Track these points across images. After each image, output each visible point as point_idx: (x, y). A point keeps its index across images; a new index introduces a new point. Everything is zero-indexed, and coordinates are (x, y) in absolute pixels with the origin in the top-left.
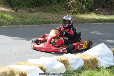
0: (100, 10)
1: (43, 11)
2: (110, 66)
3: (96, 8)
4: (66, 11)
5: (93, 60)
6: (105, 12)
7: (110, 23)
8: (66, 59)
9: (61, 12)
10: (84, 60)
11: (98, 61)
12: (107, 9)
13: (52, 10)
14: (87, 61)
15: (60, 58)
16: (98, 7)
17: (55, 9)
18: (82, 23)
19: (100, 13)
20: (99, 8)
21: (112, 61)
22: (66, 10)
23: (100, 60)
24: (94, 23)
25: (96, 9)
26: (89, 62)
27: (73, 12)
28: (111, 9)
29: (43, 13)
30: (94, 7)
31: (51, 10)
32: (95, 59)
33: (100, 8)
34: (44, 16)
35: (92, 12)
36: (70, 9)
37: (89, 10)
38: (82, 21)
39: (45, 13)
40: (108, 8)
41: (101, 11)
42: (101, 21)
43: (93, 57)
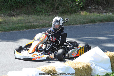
0: (94, 8)
1: (26, 14)
2: (107, 73)
3: (88, 6)
4: (53, 12)
5: (86, 68)
6: (100, 9)
7: (106, 22)
8: (54, 69)
9: (48, 13)
10: (75, 69)
11: (93, 69)
12: (102, 6)
13: (37, 11)
14: (79, 69)
15: (45, 68)
16: (92, 4)
17: (40, 10)
18: (73, 25)
19: (94, 11)
20: (92, 6)
21: (109, 68)
22: (53, 10)
23: (95, 67)
24: (88, 23)
25: (90, 7)
26: (81, 70)
27: (62, 13)
28: (107, 5)
29: (26, 15)
30: (87, 5)
31: (35, 12)
32: (89, 67)
33: (94, 6)
34: (27, 20)
35: (84, 11)
36: (58, 9)
37: (81, 8)
38: (72, 22)
39: (28, 16)
40: (104, 4)
41: (96, 8)
42: (95, 20)
43: (86, 65)
